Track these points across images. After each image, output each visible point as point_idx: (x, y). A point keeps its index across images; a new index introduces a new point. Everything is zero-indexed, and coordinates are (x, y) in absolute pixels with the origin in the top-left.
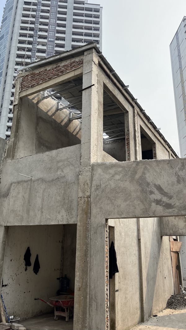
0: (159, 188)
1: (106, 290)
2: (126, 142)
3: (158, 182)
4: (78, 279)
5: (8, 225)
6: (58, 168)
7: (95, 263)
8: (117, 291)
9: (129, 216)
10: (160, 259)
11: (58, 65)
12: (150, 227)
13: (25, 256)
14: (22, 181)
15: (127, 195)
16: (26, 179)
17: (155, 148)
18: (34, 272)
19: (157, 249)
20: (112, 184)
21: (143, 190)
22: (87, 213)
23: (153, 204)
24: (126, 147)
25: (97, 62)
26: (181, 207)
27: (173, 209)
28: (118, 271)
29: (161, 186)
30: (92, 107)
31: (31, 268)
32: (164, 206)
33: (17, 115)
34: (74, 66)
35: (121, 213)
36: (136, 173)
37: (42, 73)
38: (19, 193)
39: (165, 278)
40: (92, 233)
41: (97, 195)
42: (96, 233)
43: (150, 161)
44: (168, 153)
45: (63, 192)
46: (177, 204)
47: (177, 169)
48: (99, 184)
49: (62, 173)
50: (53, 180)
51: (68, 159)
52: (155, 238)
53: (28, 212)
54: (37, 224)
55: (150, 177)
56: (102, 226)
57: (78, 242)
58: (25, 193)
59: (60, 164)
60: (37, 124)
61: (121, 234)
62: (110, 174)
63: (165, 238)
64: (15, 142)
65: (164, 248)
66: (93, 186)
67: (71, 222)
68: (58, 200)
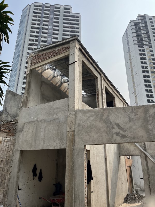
0: (118, 125)
1: (85, 191)
2: (97, 96)
3: (117, 121)
4: (67, 185)
5: (23, 149)
6: (54, 113)
7: (78, 173)
8: (92, 192)
9: (99, 143)
10: (119, 171)
11: (54, 49)
12: (113, 150)
13: (33, 170)
14: (31, 122)
15: (98, 130)
16: (34, 120)
17: (115, 100)
18: (39, 180)
19: (117, 165)
20: (88, 123)
21: (108, 126)
22: (73, 141)
23: (115, 136)
24: (97, 100)
25: (78, 48)
26: (132, 137)
27: (127, 139)
28: (92, 179)
29: (119, 124)
30: (75, 75)
31: (37, 178)
32: (121, 136)
33: (29, 80)
34: (64, 50)
35: (94, 141)
36: (103, 115)
37: (44, 54)
38: (29, 129)
39: (123, 183)
40: (76, 155)
41: (79, 130)
42: (78, 154)
43: (112, 108)
44: (123, 103)
45: (57, 128)
46: (130, 135)
47: (129, 113)
48: (80, 123)
49: (57, 116)
50: (51, 121)
51: (60, 107)
52: (116, 157)
53: (35, 141)
54: (41, 149)
55: (112, 118)
56: (82, 150)
57: (67, 160)
58: (33, 129)
59: (55, 111)
60: (41, 86)
61: (94, 155)
62: (87, 116)
63: (122, 157)
64: (27, 97)
65: (122, 164)
66: (76, 124)
67: (63, 147)
68: (54, 134)
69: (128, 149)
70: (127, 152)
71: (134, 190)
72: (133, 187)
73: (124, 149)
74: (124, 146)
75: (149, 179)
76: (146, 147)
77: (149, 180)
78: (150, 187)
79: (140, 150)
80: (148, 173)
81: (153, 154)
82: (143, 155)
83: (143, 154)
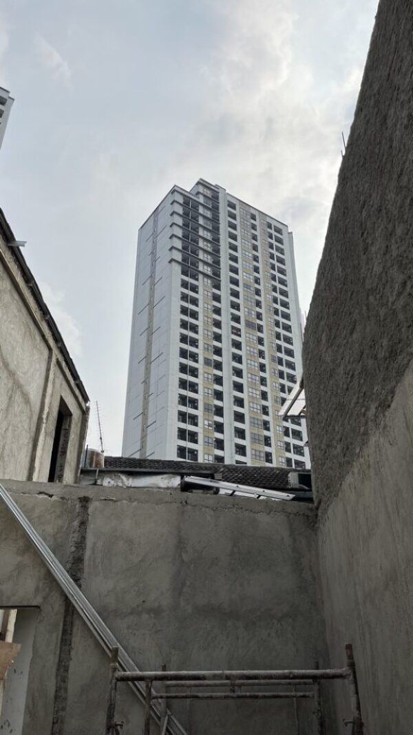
81: (111, 600)
83: (55, 597)
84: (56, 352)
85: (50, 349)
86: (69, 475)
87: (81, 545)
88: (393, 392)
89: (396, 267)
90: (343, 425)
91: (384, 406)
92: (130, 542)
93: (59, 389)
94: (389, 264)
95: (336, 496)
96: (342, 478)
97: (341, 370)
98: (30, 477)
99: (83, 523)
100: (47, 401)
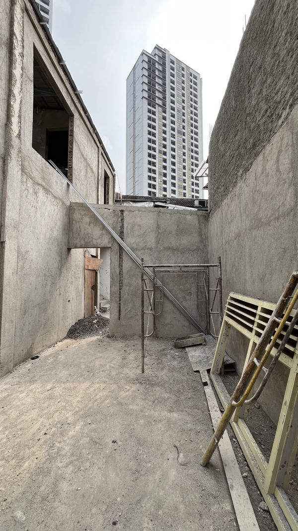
10: (62, 278)
17: (72, 122)
39: (69, 301)
69: (88, 234)
70: (84, 240)
71: (97, 310)
72: (96, 304)
73: (79, 235)
74: (80, 227)
75: (120, 292)
76: (125, 231)
77: (120, 294)
78: (120, 307)
79: (112, 237)
80: (121, 282)
81: (134, 245)
82: (117, 247)
83: (115, 244)
84: (100, 148)
85: (98, 147)
86: (111, 202)
87: (122, 227)
88: (251, 164)
89: (264, 101)
90: (225, 179)
91: (247, 170)
92: (140, 226)
93: (103, 166)
94: (260, 100)
95: (219, 208)
96: (222, 201)
97: (228, 154)
98: (98, 203)
99: (122, 219)
100: (100, 171)
